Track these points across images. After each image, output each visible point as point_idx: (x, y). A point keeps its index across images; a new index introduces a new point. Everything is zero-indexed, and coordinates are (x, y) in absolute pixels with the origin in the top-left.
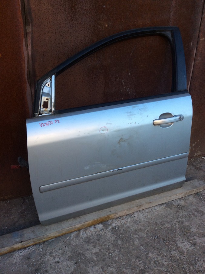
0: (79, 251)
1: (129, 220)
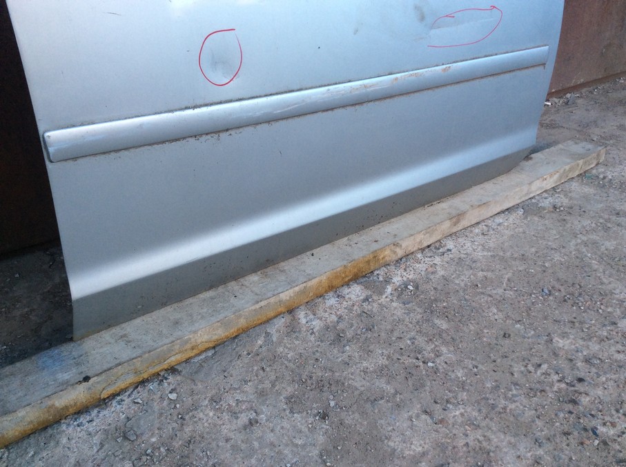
1: (437, 260)
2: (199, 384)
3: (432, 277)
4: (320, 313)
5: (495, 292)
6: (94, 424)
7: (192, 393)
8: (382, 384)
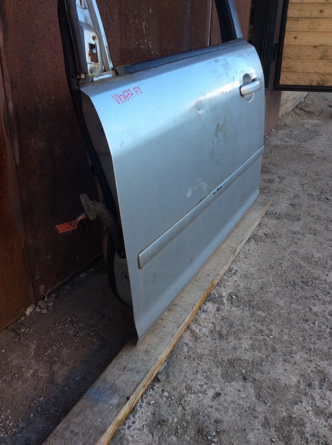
0: (227, 358)
1: (235, 278)
2: (174, 383)
3: (239, 288)
4: (202, 323)
5: (272, 289)
6: (137, 423)
7: (175, 389)
8: (257, 353)
